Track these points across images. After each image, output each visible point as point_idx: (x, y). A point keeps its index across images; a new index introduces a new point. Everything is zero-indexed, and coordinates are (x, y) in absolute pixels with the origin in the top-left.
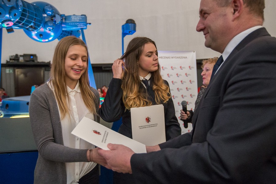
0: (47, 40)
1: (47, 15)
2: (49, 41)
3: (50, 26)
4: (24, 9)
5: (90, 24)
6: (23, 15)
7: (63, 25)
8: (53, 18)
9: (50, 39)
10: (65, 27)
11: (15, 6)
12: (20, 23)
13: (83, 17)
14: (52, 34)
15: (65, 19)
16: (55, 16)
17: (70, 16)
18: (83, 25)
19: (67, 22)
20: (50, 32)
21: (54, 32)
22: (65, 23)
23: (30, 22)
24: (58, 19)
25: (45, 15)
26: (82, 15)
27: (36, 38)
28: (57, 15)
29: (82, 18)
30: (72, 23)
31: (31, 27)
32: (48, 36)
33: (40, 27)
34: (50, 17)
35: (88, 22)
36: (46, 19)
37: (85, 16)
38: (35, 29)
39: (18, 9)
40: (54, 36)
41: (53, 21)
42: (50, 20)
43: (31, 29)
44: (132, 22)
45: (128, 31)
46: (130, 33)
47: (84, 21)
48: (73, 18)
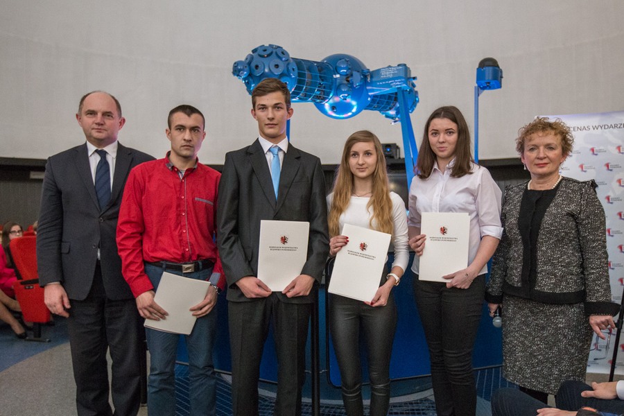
0: (350, 114)
1: (341, 75)
2: (354, 114)
3: (344, 92)
4: (299, 73)
5: (414, 78)
6: (300, 82)
7: (368, 88)
8: (349, 79)
9: (354, 110)
10: (372, 91)
11: (286, 72)
12: (298, 94)
13: (401, 68)
14: (354, 103)
15: (371, 77)
16: (352, 75)
17: (378, 71)
18: (400, 82)
19: (374, 80)
20: (349, 100)
21: (353, 98)
22: (371, 84)
23: (313, 91)
24: (357, 80)
25: (338, 76)
26: (399, 65)
27: (330, 112)
28: (355, 73)
29: (399, 69)
30: (382, 81)
31: (318, 97)
32: (349, 107)
33: (331, 96)
34: (345, 77)
35: (412, 76)
36: (338, 81)
37: (405, 65)
38: (324, 99)
39: (290, 76)
40: (358, 104)
41: (350, 83)
42: (345, 82)
43: (319, 101)
44: (491, 63)
45: (483, 82)
46: (488, 86)
47: (402, 74)
48: (383, 73)
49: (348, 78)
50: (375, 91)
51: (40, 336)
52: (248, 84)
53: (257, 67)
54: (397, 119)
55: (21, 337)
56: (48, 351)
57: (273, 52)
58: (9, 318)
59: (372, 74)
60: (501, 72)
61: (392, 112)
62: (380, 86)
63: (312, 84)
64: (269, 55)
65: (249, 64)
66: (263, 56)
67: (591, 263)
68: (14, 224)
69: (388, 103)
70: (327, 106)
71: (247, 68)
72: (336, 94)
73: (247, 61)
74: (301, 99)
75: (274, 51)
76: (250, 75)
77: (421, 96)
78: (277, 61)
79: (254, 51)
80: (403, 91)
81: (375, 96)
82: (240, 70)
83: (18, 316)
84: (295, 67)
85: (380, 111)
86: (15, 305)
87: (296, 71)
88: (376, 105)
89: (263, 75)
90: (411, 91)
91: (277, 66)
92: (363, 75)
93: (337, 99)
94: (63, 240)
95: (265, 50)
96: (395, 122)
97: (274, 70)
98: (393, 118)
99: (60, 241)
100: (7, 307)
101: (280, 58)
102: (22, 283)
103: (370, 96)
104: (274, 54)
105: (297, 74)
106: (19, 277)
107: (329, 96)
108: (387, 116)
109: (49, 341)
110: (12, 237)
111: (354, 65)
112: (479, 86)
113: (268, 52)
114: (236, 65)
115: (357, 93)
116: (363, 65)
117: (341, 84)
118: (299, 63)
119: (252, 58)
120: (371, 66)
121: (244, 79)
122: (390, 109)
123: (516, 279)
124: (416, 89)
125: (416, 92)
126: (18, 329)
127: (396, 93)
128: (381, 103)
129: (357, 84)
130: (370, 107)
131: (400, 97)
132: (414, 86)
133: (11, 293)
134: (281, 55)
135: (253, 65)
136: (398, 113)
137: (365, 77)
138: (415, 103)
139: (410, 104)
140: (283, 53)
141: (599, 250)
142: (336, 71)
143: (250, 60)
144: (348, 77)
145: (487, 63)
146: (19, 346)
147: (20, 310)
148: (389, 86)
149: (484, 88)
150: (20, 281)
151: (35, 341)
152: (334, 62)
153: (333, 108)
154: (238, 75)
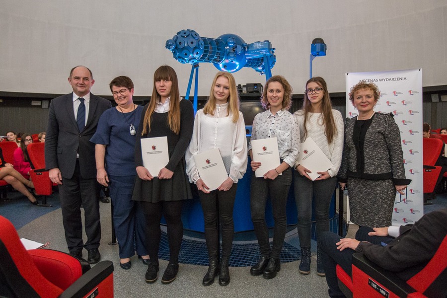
0: (235, 70)
1: (229, 47)
2: (237, 70)
3: (232, 57)
4: (205, 47)
5: (274, 49)
6: (206, 52)
7: (246, 54)
8: (235, 49)
9: (237, 68)
10: (248, 56)
11: (197, 46)
12: (204, 58)
13: (266, 43)
14: (237, 63)
15: (248, 48)
16: (236, 47)
17: (252, 44)
18: (265, 51)
19: (249, 50)
20: (234, 62)
21: (237, 61)
22: (248, 52)
23: (213, 57)
24: (239, 49)
25: (228, 47)
26: (264, 41)
27: (223, 69)
28: (238, 46)
29: (264, 44)
30: (254, 51)
31: (216, 60)
32: (235, 66)
33: (224, 59)
34: (232, 48)
35: (272, 48)
36: (228, 50)
37: (268, 41)
38: (219, 61)
39: (199, 48)
40: (240, 64)
41: (235, 52)
42: (232, 51)
43: (216, 63)
44: (320, 41)
45: (315, 52)
46: (318, 54)
47: (267, 47)
48: (255, 46)
50: (250, 56)
51: (46, 203)
52: (174, 53)
53: (180, 43)
54: (263, 72)
55: (35, 204)
56: (52, 212)
57: (189, 34)
58: (26, 192)
59: (248, 46)
60: (326, 46)
61: (260, 68)
62: (253, 53)
63: (212, 53)
64: (187, 36)
65: (176, 41)
66: (184, 37)
67: (394, 157)
68: (28, 135)
69: (258, 63)
70: (221, 65)
71: (175, 44)
72: (227, 58)
73: (175, 39)
74: (205, 61)
75: (191, 33)
76: (176, 48)
77: (277, 58)
78: (193, 40)
79: (178, 33)
80: (267, 56)
81: (249, 59)
82: (170, 45)
83: (31, 190)
84: (203, 43)
85: (253, 67)
86: (31, 184)
87: (203, 45)
88: (250, 64)
89: (184, 48)
90: (272, 55)
91: (192, 43)
92: (243, 47)
93: (227, 61)
94: (58, 146)
95: (185, 33)
96: (262, 74)
97: (190, 45)
98: (260, 72)
99: (56, 146)
100: (25, 185)
101: (194, 38)
102: (35, 171)
103: (247, 59)
104: (190, 35)
105: (204, 47)
106: (33, 168)
107: (222, 59)
108: (257, 71)
109: (52, 206)
110: (27, 143)
111: (237, 41)
112: (312, 54)
113: (187, 34)
114: (168, 42)
115: (239, 57)
116: (243, 41)
117: (229, 53)
118: (204, 40)
119: (177, 37)
120: (248, 41)
121: (173, 50)
122: (259, 66)
123: (354, 168)
124: (274, 54)
125: (275, 56)
126: (33, 199)
127: (263, 58)
128: (253, 63)
129: (239, 52)
130: (247, 65)
131: (265, 59)
132: (273, 52)
133: (27, 177)
134: (194, 36)
135: (178, 42)
136: (263, 69)
137: (244, 48)
138: (273, 63)
139: (271, 63)
140: (195, 35)
141: (398, 150)
142: (227, 44)
143: (176, 39)
144: (234, 48)
145: (317, 41)
146: (33, 210)
147: (33, 187)
148: (258, 53)
149: (316, 55)
150: (34, 170)
151: (43, 206)
152: (225, 39)
153: (225, 66)
154: (169, 48)
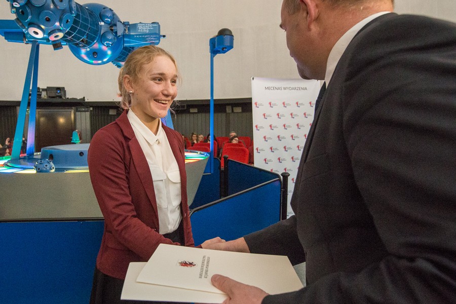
1: (105, 23)
2: (104, 63)
3: (109, 40)
5: (164, 36)
7: (125, 39)
8: (113, 28)
9: (105, 60)
13: (155, 25)
14: (109, 52)
15: (129, 29)
16: (115, 25)
18: (154, 38)
19: (132, 33)
22: (128, 36)
23: (83, 34)
24: (120, 30)
25: (102, 23)
26: (153, 23)
27: (86, 58)
28: (118, 24)
29: (153, 27)
30: (139, 35)
32: (104, 54)
33: (95, 41)
34: (109, 26)
35: (162, 34)
36: (103, 28)
37: (158, 23)
41: (114, 32)
42: (109, 30)
48: (140, 27)
49: (111, 27)
50: (128, 43)
59: (131, 27)
72: (100, 41)
93: (98, 46)
107: (93, 41)
117: (105, 32)
129: (120, 34)
137: (125, 28)
144: (112, 25)
153: (90, 54)
